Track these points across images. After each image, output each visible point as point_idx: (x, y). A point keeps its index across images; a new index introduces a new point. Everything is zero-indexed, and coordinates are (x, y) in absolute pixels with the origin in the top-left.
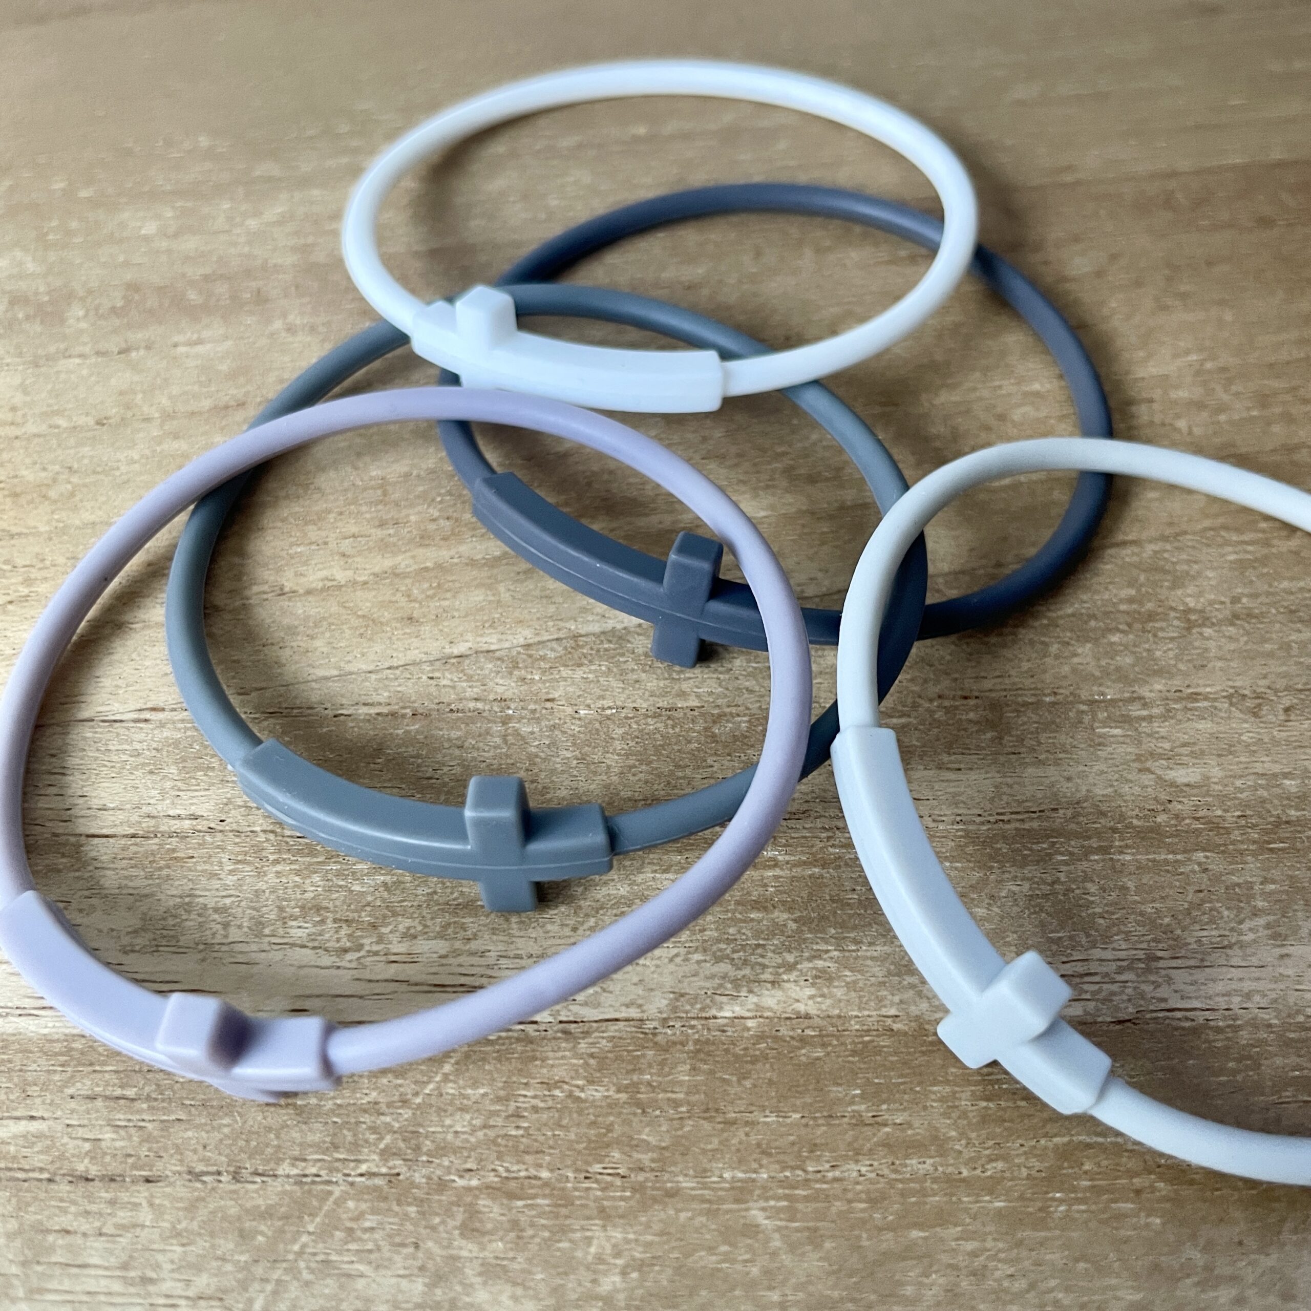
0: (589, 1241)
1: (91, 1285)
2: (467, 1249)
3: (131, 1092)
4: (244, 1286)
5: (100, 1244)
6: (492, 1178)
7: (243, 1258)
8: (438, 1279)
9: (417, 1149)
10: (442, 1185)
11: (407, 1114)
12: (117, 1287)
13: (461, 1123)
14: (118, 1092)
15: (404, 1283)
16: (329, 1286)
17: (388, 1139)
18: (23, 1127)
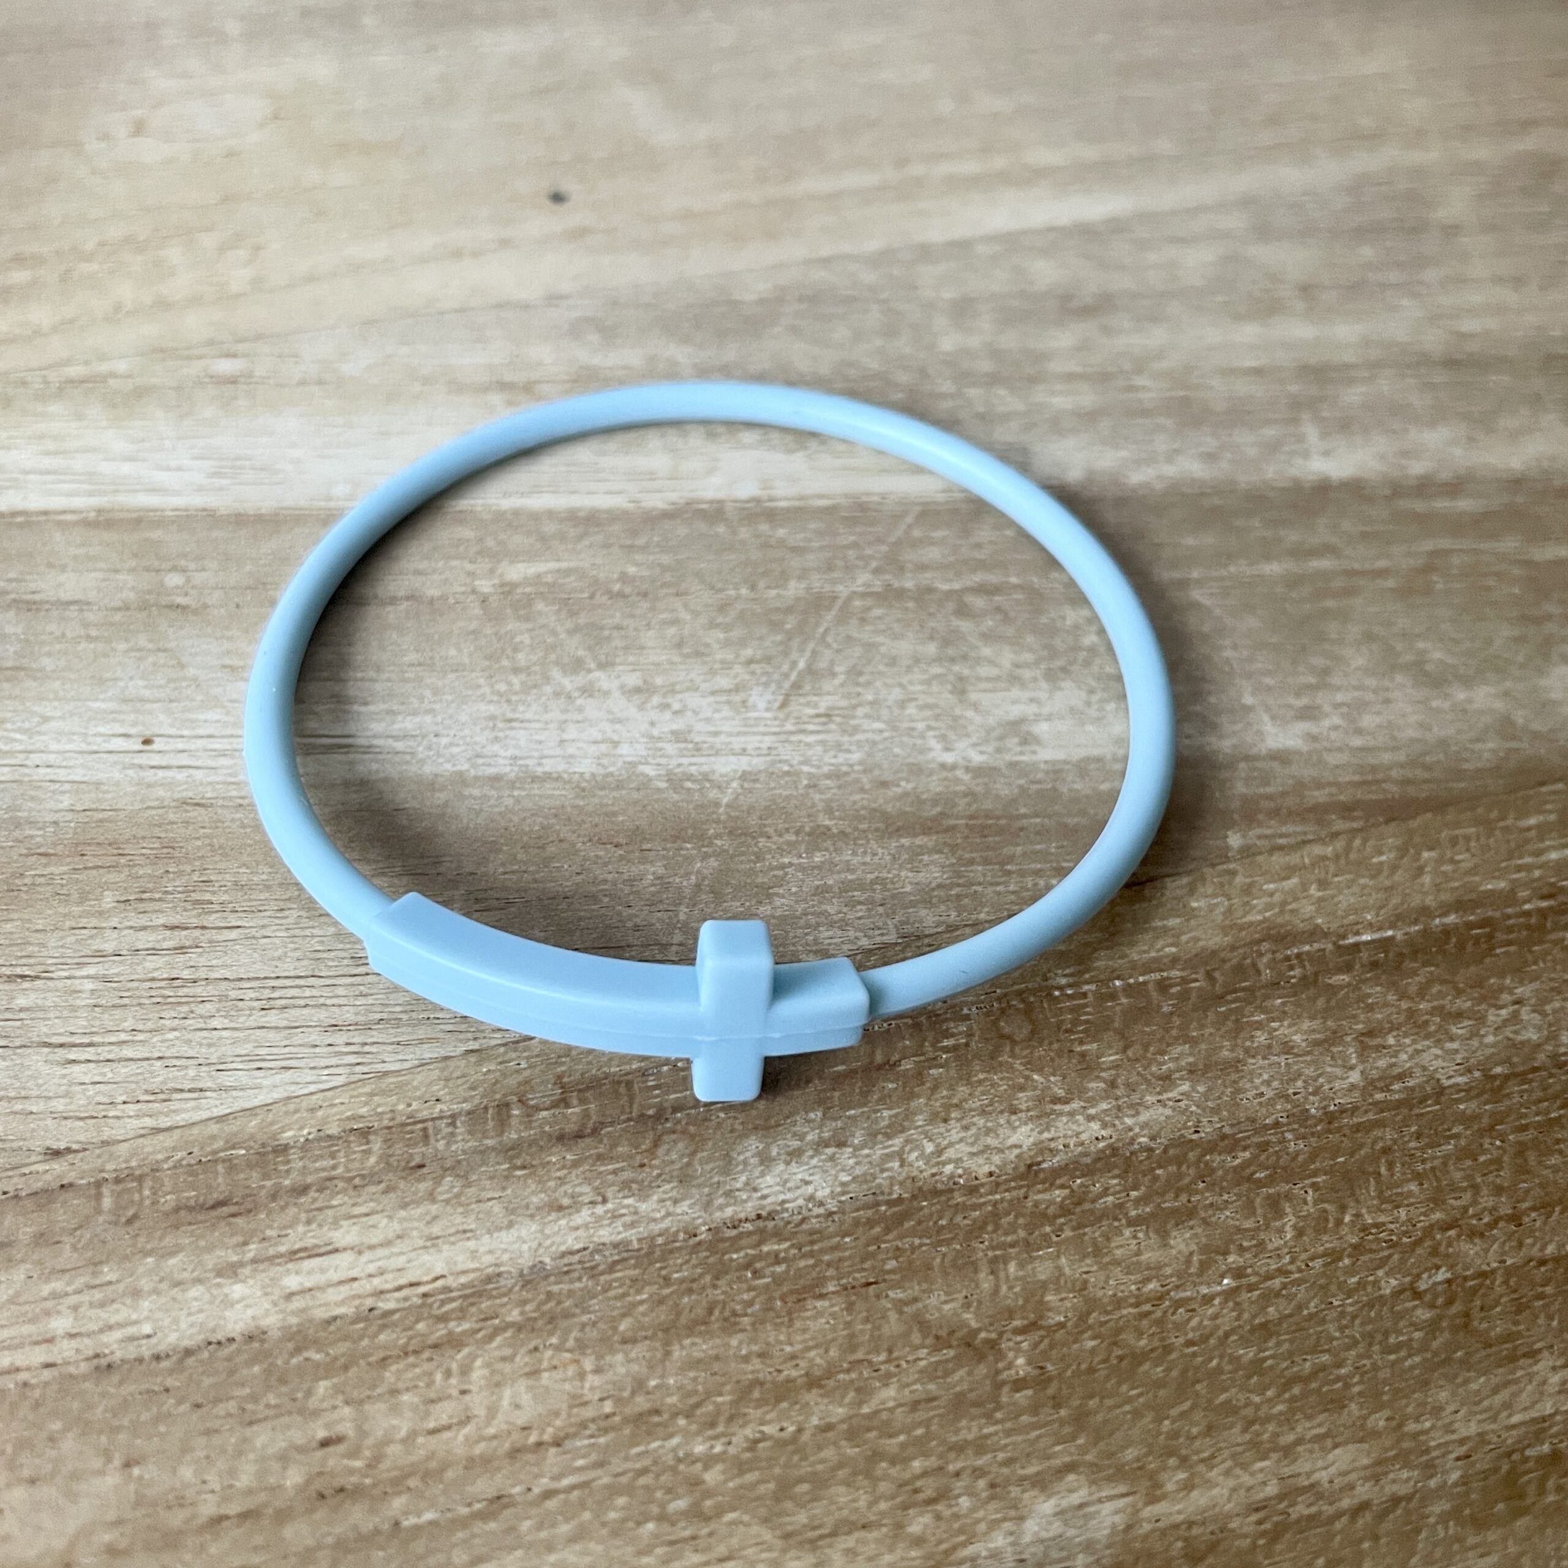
0: (1063, 618)
1: (653, 658)
2: (964, 625)
3: (641, 541)
4: (786, 653)
5: (651, 633)
6: (969, 584)
7: (779, 638)
8: (946, 643)
9: (902, 569)
10: (930, 590)
11: (884, 548)
12: (676, 659)
13: (933, 554)
14: (629, 542)
15: (919, 648)
16: (858, 651)
17: (874, 564)
18: (552, 565)
